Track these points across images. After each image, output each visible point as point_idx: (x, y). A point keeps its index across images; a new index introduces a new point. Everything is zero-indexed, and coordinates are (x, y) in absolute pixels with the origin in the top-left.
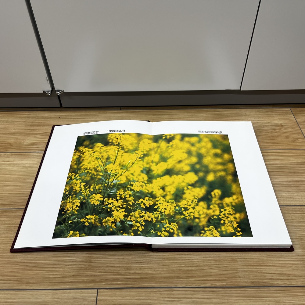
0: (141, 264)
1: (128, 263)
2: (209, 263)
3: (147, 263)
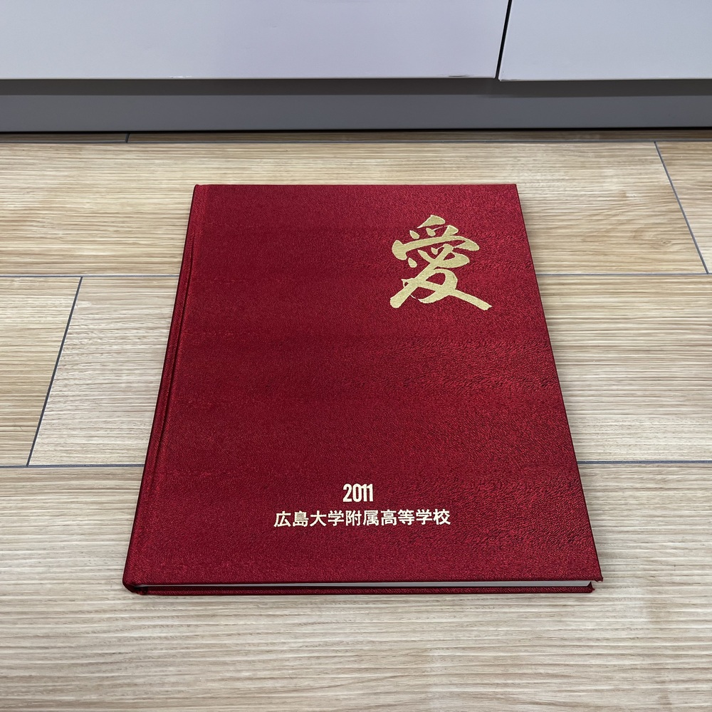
0: (104, 668)
1: (61, 667)
2: (335, 663)
3: (125, 665)
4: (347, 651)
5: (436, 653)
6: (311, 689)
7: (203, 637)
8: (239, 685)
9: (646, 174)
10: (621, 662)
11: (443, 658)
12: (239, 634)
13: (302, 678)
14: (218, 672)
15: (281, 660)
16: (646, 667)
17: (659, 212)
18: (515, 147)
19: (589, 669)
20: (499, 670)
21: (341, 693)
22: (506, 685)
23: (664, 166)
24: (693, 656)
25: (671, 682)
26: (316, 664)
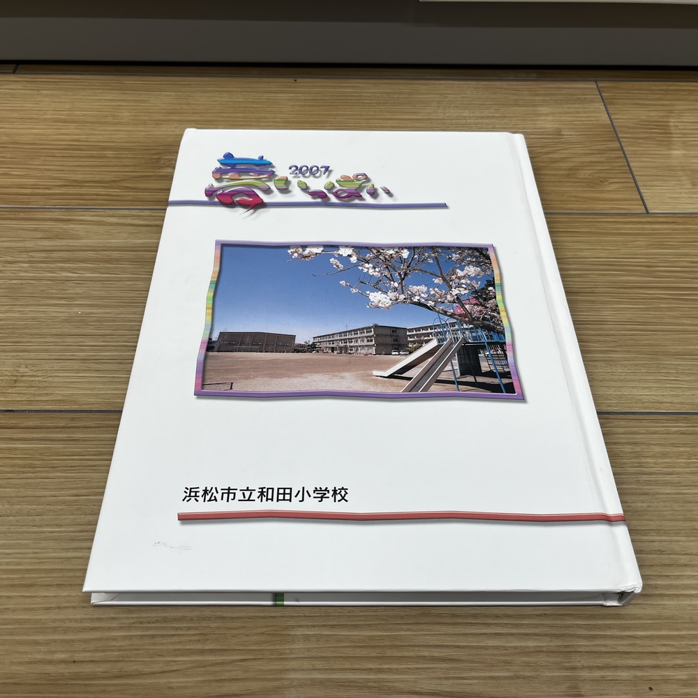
2: (173, 643)
4: (189, 628)
5: (299, 632)
6: (139, 675)
7: (14, 610)
8: (51, 669)
9: (585, 112)
10: (523, 644)
11: (307, 638)
12: (59, 608)
13: (131, 661)
14: (26, 653)
15: (107, 639)
16: (554, 649)
17: (597, 150)
18: (443, 84)
19: (484, 652)
20: (374, 653)
21: (175, 680)
22: (380, 671)
23: (604, 104)
24: (612, 637)
25: (583, 668)
26: (150, 644)
